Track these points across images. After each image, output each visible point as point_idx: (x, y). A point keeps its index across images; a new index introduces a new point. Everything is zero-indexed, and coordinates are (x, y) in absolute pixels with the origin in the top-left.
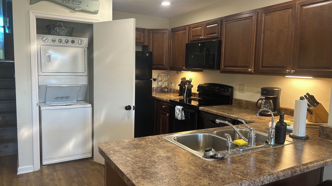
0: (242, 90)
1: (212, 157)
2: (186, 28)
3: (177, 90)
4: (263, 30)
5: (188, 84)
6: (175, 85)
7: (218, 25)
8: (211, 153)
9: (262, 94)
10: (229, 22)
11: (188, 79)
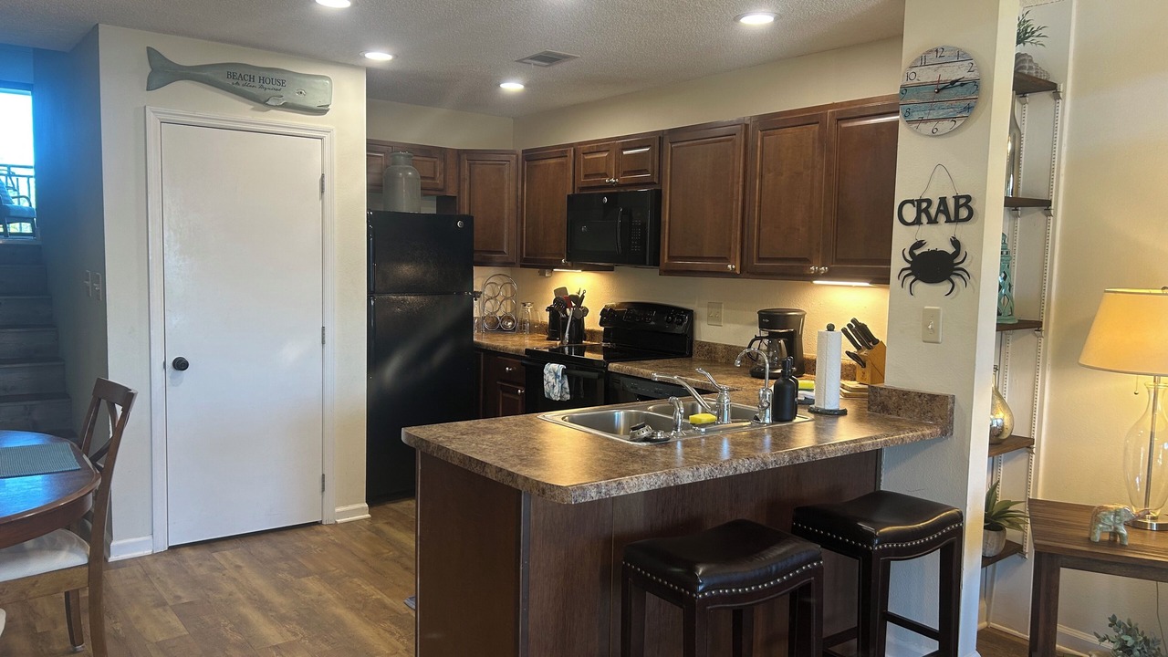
0: (715, 319)
1: (645, 440)
2: (566, 151)
3: (542, 325)
4: (758, 170)
5: (574, 305)
6: (535, 310)
7: (652, 150)
8: (644, 433)
9: (762, 326)
10: (679, 144)
11: (572, 292)
